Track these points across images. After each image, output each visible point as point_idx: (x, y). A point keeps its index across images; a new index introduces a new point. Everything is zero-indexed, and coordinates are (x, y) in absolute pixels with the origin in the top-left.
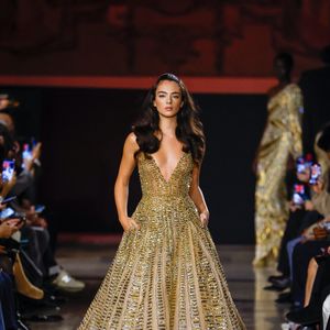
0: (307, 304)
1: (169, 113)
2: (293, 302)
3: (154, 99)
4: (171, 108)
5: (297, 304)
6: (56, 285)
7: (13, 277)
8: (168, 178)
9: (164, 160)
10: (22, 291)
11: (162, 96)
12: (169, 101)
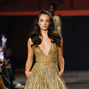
11: (42, 21)
12: (45, 24)
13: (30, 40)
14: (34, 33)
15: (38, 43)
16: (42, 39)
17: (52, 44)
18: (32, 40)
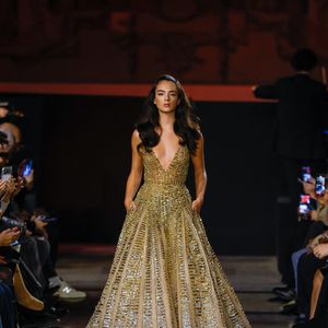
0: (312, 316)
2: (298, 314)
4: (169, 105)
5: (303, 316)
6: (57, 297)
7: (13, 288)
10: (21, 303)
11: (161, 94)
12: (167, 99)
13: (136, 134)
14: (146, 120)
15: (151, 143)
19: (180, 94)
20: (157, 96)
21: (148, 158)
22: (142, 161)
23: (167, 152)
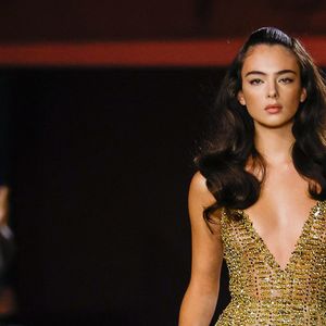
1: (274, 119)
3: (239, 88)
4: (279, 108)
8: (284, 261)
9: (272, 222)
11: (258, 81)
12: (272, 93)
13: (200, 182)
15: (241, 198)
16: (260, 179)
17: (314, 203)
18: (208, 184)
19: (304, 76)
20: (246, 86)
21: (236, 237)
22: (221, 244)
23: (283, 220)
